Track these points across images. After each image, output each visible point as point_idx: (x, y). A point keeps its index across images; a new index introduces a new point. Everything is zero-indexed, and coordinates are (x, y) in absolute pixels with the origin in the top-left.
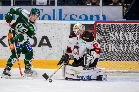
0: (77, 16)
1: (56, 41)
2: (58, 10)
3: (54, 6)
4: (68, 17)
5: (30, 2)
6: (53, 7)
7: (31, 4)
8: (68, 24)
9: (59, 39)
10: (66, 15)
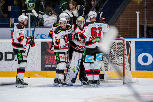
0: (46, 35)
1: (30, 55)
2: (31, 31)
3: (28, 27)
4: (39, 36)
5: (9, 25)
6: (27, 29)
7: (10, 26)
8: (39, 42)
9: (32, 54)
10: (38, 35)
